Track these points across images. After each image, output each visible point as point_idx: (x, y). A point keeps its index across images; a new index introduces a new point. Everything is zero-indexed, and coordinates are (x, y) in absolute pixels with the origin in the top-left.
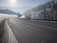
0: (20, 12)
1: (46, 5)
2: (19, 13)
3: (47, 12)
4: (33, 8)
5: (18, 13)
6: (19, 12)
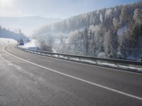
0: (22, 32)
1: (89, 19)
3: (91, 33)
5: (18, 32)
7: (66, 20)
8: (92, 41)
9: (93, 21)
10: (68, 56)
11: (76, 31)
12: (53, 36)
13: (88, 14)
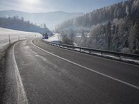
1: (113, 11)
2: (46, 29)
3: (114, 27)
4: (81, 15)
6: (45, 25)
7: (88, 14)
8: (115, 35)
9: (118, 14)
10: (89, 50)
11: (98, 25)
12: (74, 30)
13: (112, 6)
